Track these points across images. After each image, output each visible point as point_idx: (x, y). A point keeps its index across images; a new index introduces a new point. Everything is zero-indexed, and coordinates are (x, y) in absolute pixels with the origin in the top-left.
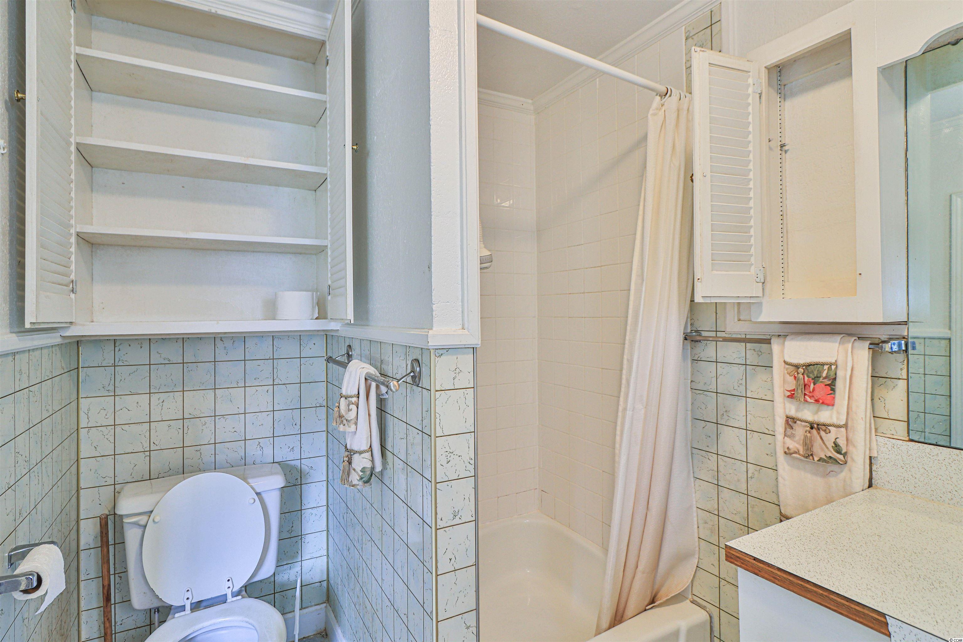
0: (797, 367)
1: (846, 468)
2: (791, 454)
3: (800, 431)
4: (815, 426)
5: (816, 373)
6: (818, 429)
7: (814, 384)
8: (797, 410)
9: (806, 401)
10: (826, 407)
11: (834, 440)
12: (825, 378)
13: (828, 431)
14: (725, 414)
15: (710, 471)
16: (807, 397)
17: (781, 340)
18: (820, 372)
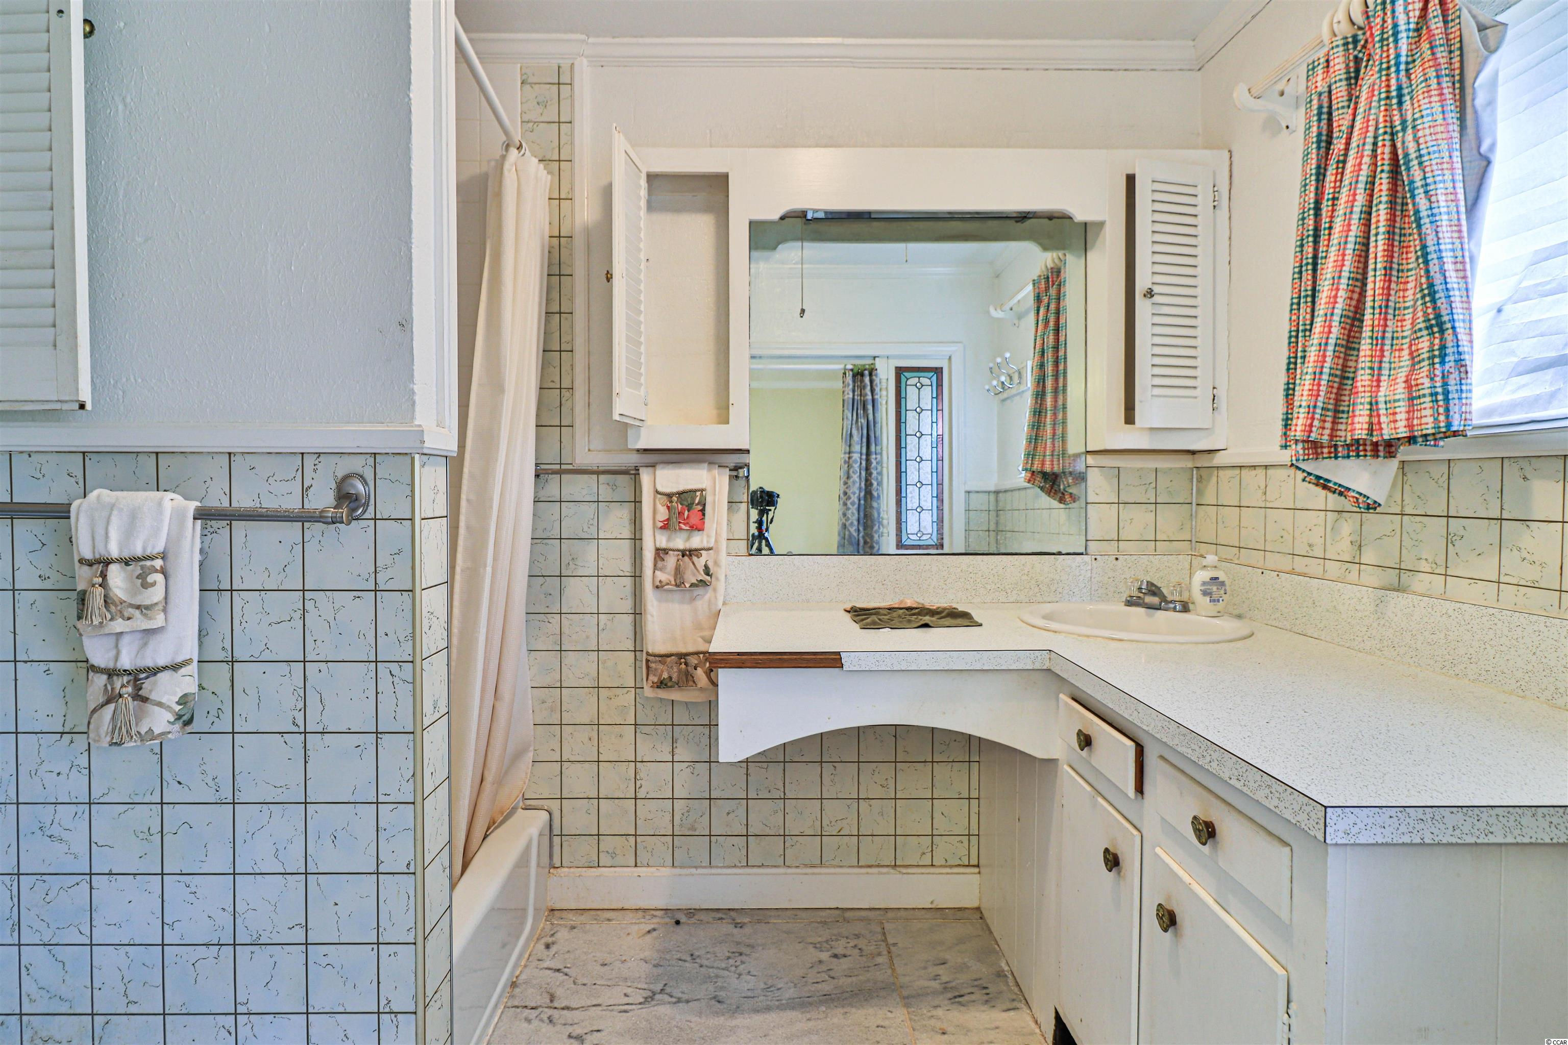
0: (669, 496)
1: (710, 589)
2: (663, 587)
3: (671, 561)
4: (688, 553)
5: (689, 500)
6: (690, 556)
7: (689, 511)
8: (669, 540)
9: (681, 529)
10: (696, 532)
11: (704, 563)
12: (698, 504)
13: (699, 555)
14: (571, 563)
15: (551, 637)
16: (682, 525)
17: (650, 470)
18: (693, 499)
